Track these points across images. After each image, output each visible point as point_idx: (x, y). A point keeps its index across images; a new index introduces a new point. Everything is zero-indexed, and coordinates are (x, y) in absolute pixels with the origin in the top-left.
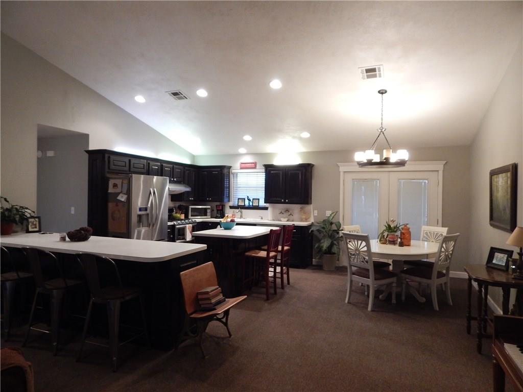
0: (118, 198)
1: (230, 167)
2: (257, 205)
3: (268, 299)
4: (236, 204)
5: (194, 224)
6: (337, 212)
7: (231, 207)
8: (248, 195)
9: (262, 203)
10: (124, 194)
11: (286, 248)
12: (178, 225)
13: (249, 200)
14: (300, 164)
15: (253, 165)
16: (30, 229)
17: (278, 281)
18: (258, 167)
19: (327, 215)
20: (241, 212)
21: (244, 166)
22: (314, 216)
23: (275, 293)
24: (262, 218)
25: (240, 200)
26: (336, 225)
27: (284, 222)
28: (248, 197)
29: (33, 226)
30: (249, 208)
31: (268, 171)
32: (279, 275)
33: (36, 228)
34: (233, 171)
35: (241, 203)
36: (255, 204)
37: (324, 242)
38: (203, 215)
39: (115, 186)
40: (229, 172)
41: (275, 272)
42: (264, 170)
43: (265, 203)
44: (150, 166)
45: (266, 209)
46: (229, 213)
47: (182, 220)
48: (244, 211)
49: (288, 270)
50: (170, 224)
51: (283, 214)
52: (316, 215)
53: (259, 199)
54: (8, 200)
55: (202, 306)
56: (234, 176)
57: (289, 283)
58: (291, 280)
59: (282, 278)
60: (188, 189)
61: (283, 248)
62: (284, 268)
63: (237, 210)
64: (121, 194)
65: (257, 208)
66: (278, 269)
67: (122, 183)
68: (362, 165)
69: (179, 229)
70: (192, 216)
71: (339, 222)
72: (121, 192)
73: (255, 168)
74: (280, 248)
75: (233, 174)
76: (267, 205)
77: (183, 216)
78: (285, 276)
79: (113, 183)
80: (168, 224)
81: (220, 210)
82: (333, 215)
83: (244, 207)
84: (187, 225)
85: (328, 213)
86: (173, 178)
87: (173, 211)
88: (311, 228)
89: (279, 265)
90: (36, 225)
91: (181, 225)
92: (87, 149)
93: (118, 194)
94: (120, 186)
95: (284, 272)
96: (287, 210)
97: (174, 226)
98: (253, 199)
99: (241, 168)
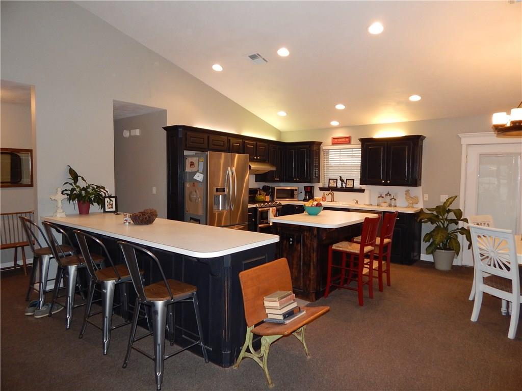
0: (194, 178)
1: (320, 143)
2: (352, 187)
3: (361, 304)
4: (327, 186)
5: (278, 207)
6: (456, 196)
7: (321, 189)
8: (340, 175)
9: (357, 185)
10: (200, 173)
11: (386, 241)
12: (260, 208)
13: (342, 181)
14: (406, 136)
15: (347, 139)
16: (107, 209)
17: (375, 281)
18: (352, 142)
19: (441, 201)
20: (333, 196)
21: (336, 141)
22: (424, 201)
23: (371, 297)
24: (357, 202)
25: (331, 181)
26: (455, 213)
27: (385, 208)
28: (341, 177)
29: (110, 206)
30: (342, 190)
31: (365, 146)
32: (376, 274)
33: (112, 208)
34: (324, 148)
35: (333, 185)
36: (349, 185)
37: (438, 234)
38: (290, 197)
39: (192, 164)
40: (319, 149)
41: (371, 268)
42: (360, 146)
43: (360, 184)
44: (231, 143)
45: (362, 191)
46: (318, 195)
47: (266, 202)
48: (335, 193)
49: (388, 266)
50: (250, 206)
51: (383, 197)
52: (426, 199)
53: (354, 180)
54: (85, 179)
55: (270, 316)
56: (324, 154)
57: (389, 284)
58: (392, 280)
59: (380, 277)
60: (274, 169)
61: (382, 241)
62: (383, 262)
63: (328, 192)
64: (198, 173)
65: (352, 190)
66: (376, 264)
67: (199, 161)
68: (501, 130)
69: (262, 212)
70: (277, 198)
71: (460, 210)
72: (198, 171)
73: (349, 143)
74: (378, 241)
75: (324, 151)
76: (363, 187)
77: (268, 198)
78: (384, 275)
79: (190, 161)
80: (249, 207)
81: (309, 192)
82: (450, 200)
83: (336, 189)
84: (271, 208)
85: (443, 198)
86: (256, 156)
87: (257, 193)
88: (419, 216)
89: (376, 258)
90: (112, 204)
91: (265, 207)
92: (165, 126)
93: (195, 173)
94: (196, 164)
95: (383, 270)
96: (388, 194)
97: (256, 209)
98: (347, 180)
99: (333, 144)
